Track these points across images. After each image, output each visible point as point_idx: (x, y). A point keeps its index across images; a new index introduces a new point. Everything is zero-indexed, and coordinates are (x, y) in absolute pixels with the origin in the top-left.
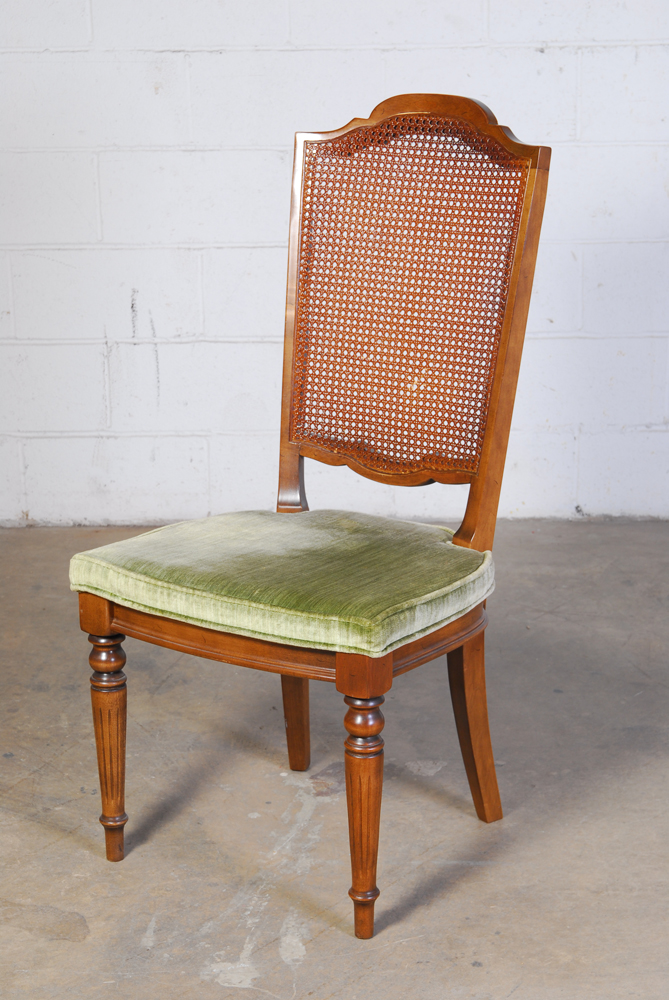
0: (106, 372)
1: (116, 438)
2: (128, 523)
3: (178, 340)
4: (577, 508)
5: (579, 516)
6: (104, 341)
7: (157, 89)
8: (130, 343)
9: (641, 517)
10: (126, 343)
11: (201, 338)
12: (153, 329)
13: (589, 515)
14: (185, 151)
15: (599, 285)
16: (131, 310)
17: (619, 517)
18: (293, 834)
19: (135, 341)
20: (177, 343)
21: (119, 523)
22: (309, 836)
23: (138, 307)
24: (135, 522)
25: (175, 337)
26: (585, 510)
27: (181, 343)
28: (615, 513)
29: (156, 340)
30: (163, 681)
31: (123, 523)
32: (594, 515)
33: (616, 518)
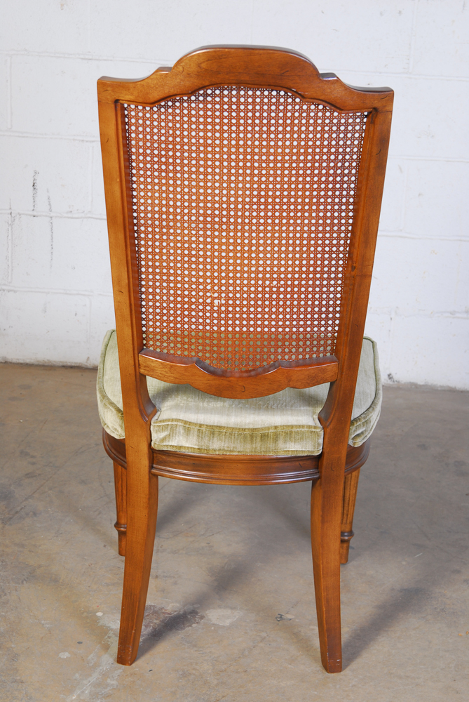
0: (10, 237)
1: (15, 292)
2: (22, 362)
3: (70, 215)
4: (389, 375)
5: (390, 382)
6: (9, 212)
7: (62, 5)
8: (30, 215)
9: (441, 386)
10: (27, 215)
11: (89, 215)
12: (50, 204)
13: (399, 382)
14: (82, 59)
15: (420, 195)
16: (32, 188)
17: (423, 385)
18: (94, 677)
19: (35, 213)
20: (69, 218)
21: (14, 361)
22: (109, 681)
23: (38, 186)
24: (28, 361)
25: (67, 213)
26: (396, 377)
27: (72, 218)
28: (420, 382)
29: (52, 214)
30: (17, 512)
31: (18, 361)
32: (403, 382)
33: (421, 386)
